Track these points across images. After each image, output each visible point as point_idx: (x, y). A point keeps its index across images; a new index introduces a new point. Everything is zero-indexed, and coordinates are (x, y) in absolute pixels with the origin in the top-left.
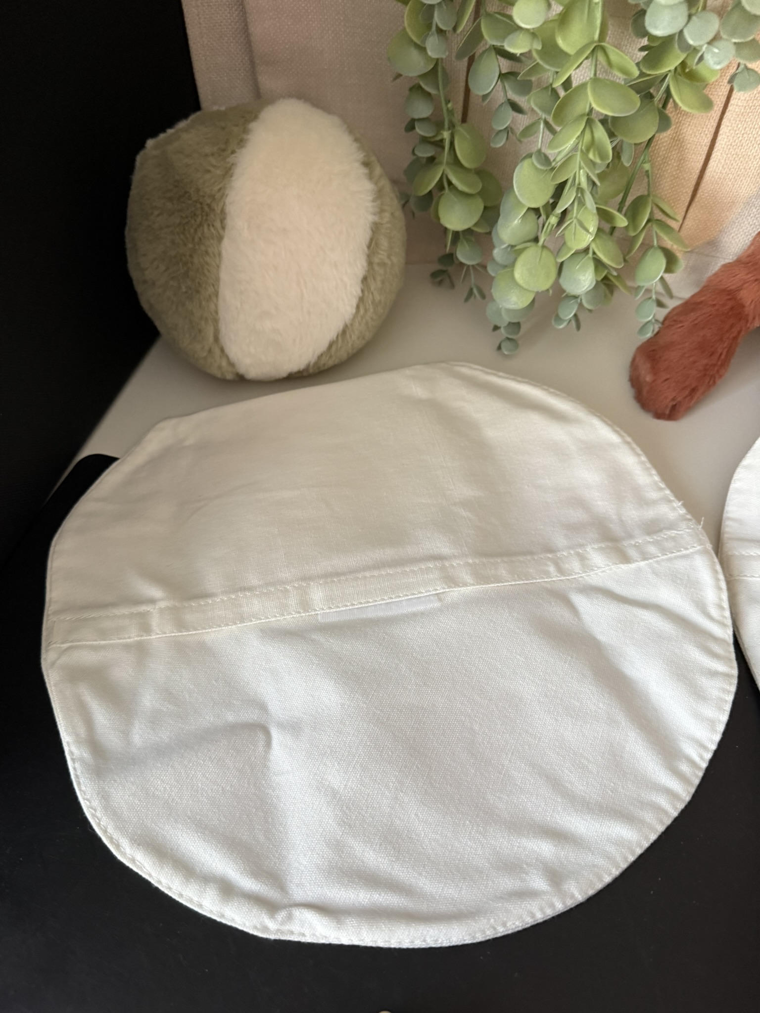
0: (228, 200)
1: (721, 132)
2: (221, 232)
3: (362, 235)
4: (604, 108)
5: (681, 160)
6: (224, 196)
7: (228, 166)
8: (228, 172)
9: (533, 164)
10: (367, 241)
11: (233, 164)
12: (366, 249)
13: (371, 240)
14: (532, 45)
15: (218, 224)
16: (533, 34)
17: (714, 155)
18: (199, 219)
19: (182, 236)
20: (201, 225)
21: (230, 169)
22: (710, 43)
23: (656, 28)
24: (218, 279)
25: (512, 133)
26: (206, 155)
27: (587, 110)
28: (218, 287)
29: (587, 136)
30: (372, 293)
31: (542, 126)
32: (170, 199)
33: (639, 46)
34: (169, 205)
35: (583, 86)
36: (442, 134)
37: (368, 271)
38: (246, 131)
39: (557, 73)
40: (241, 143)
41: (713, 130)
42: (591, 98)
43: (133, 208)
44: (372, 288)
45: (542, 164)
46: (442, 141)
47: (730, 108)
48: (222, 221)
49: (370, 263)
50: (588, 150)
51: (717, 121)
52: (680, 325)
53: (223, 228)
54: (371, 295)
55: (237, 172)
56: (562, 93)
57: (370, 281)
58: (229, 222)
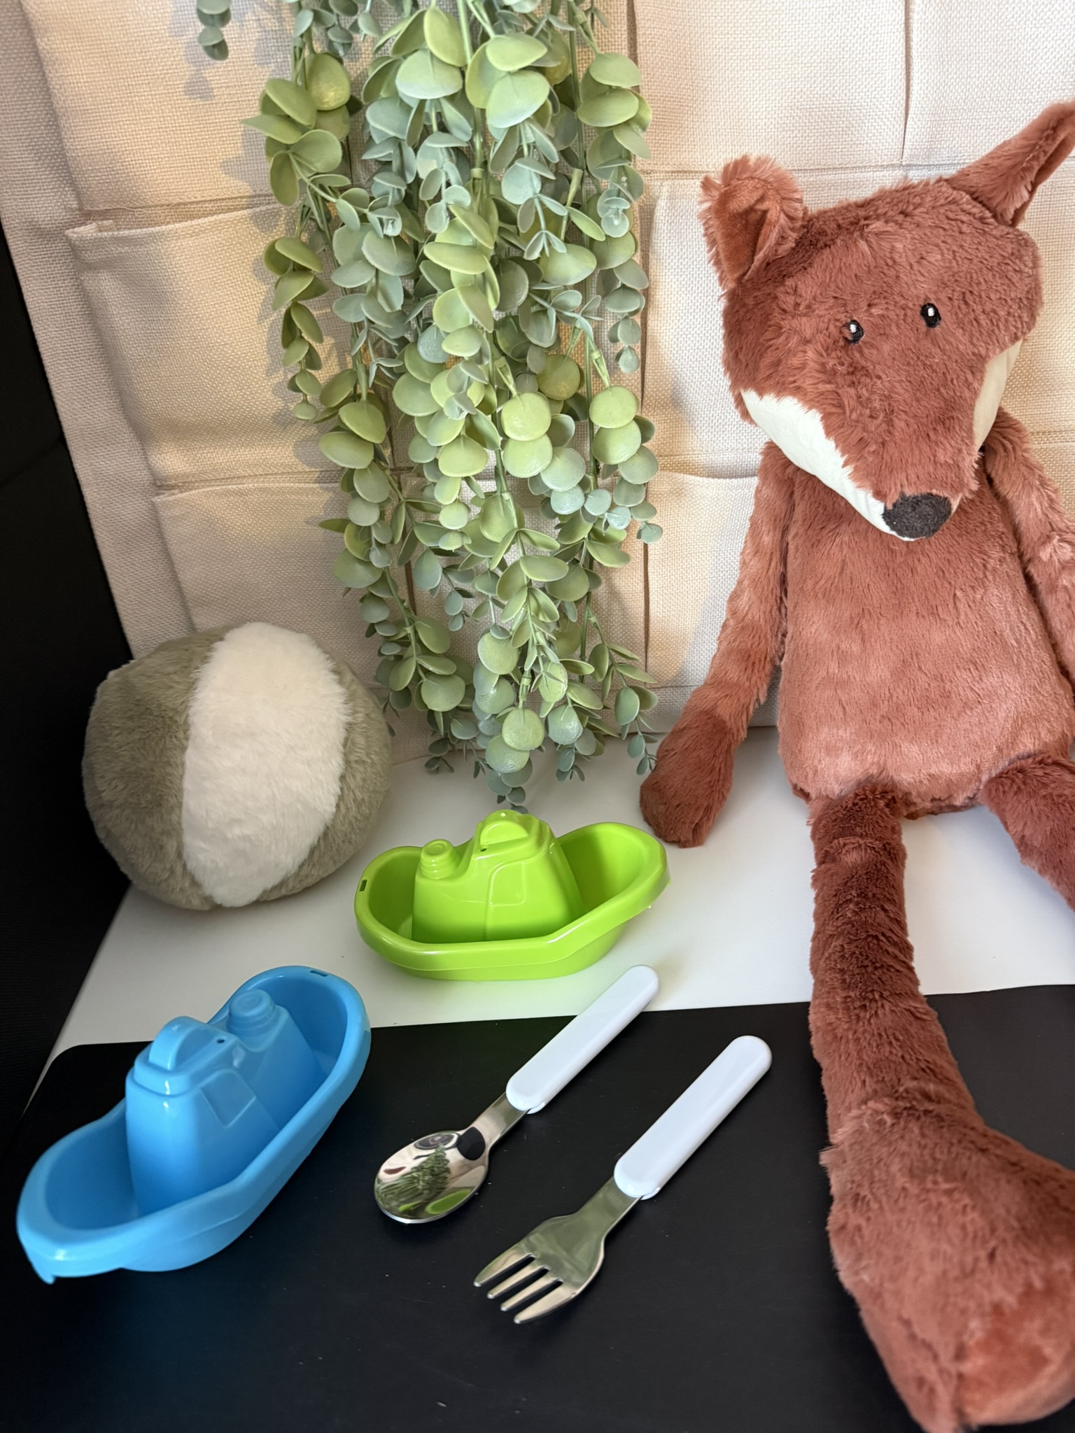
0: (191, 711)
1: (650, 579)
2: (184, 742)
3: (336, 735)
4: (538, 577)
5: (623, 609)
6: (187, 707)
7: (191, 680)
8: (191, 686)
9: (493, 637)
10: (342, 741)
11: (196, 679)
12: (341, 747)
13: (346, 740)
14: (462, 541)
15: (181, 735)
16: (462, 533)
17: (651, 598)
18: (160, 733)
19: (142, 751)
20: (163, 737)
21: (193, 683)
22: (609, 511)
23: (561, 509)
24: (181, 790)
25: (467, 616)
26: (169, 674)
27: (526, 582)
28: (182, 798)
29: (533, 603)
30: (353, 792)
31: (491, 603)
32: (131, 718)
33: (554, 526)
34: (130, 724)
35: (516, 564)
36: (405, 630)
37: (346, 769)
38: (210, 650)
39: (491, 558)
40: (205, 659)
41: (642, 579)
42: (526, 573)
43: (91, 732)
44: (352, 787)
45: (501, 636)
46: (406, 637)
47: (650, 557)
48: (185, 731)
49: (347, 762)
50: (537, 614)
51: (643, 570)
52: (673, 753)
53: (187, 739)
54: (352, 794)
55: (201, 685)
56: (500, 573)
57: (349, 779)
58: (192, 731)
